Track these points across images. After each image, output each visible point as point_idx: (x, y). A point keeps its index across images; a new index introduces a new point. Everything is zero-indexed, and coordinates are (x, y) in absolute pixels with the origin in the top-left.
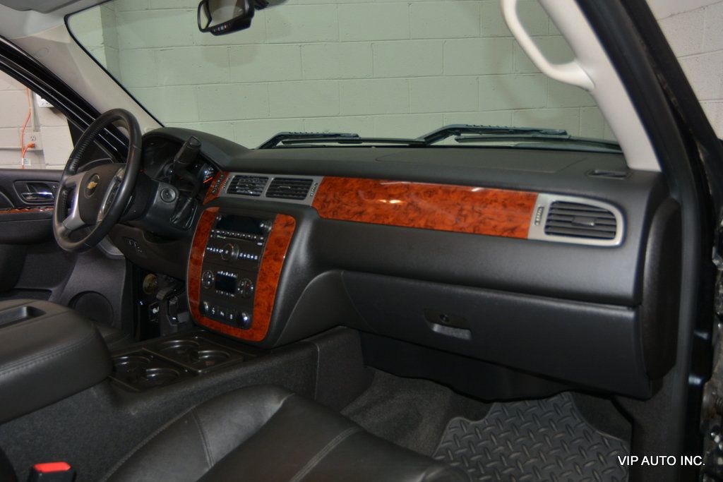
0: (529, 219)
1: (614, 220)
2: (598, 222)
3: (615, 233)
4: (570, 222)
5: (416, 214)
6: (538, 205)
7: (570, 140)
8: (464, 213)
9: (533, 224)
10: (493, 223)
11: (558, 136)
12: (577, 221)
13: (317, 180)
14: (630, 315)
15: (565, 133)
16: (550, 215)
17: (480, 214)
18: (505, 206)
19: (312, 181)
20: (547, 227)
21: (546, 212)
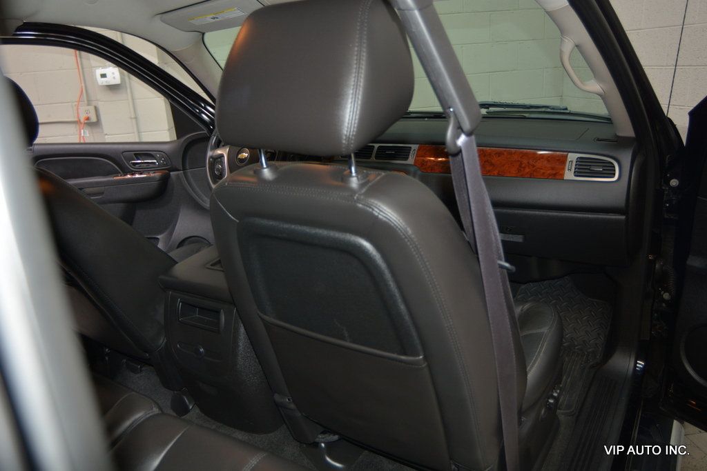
0: (564, 169)
1: (614, 167)
2: (605, 168)
3: (614, 174)
4: (589, 169)
5: (491, 168)
6: (569, 159)
7: (570, 114)
8: (523, 166)
9: (567, 171)
10: (542, 171)
11: (562, 111)
12: (592, 168)
13: (415, 147)
14: (623, 217)
15: (566, 109)
16: (576, 165)
17: (534, 166)
18: (549, 161)
19: (411, 148)
20: (575, 172)
21: (574, 163)
